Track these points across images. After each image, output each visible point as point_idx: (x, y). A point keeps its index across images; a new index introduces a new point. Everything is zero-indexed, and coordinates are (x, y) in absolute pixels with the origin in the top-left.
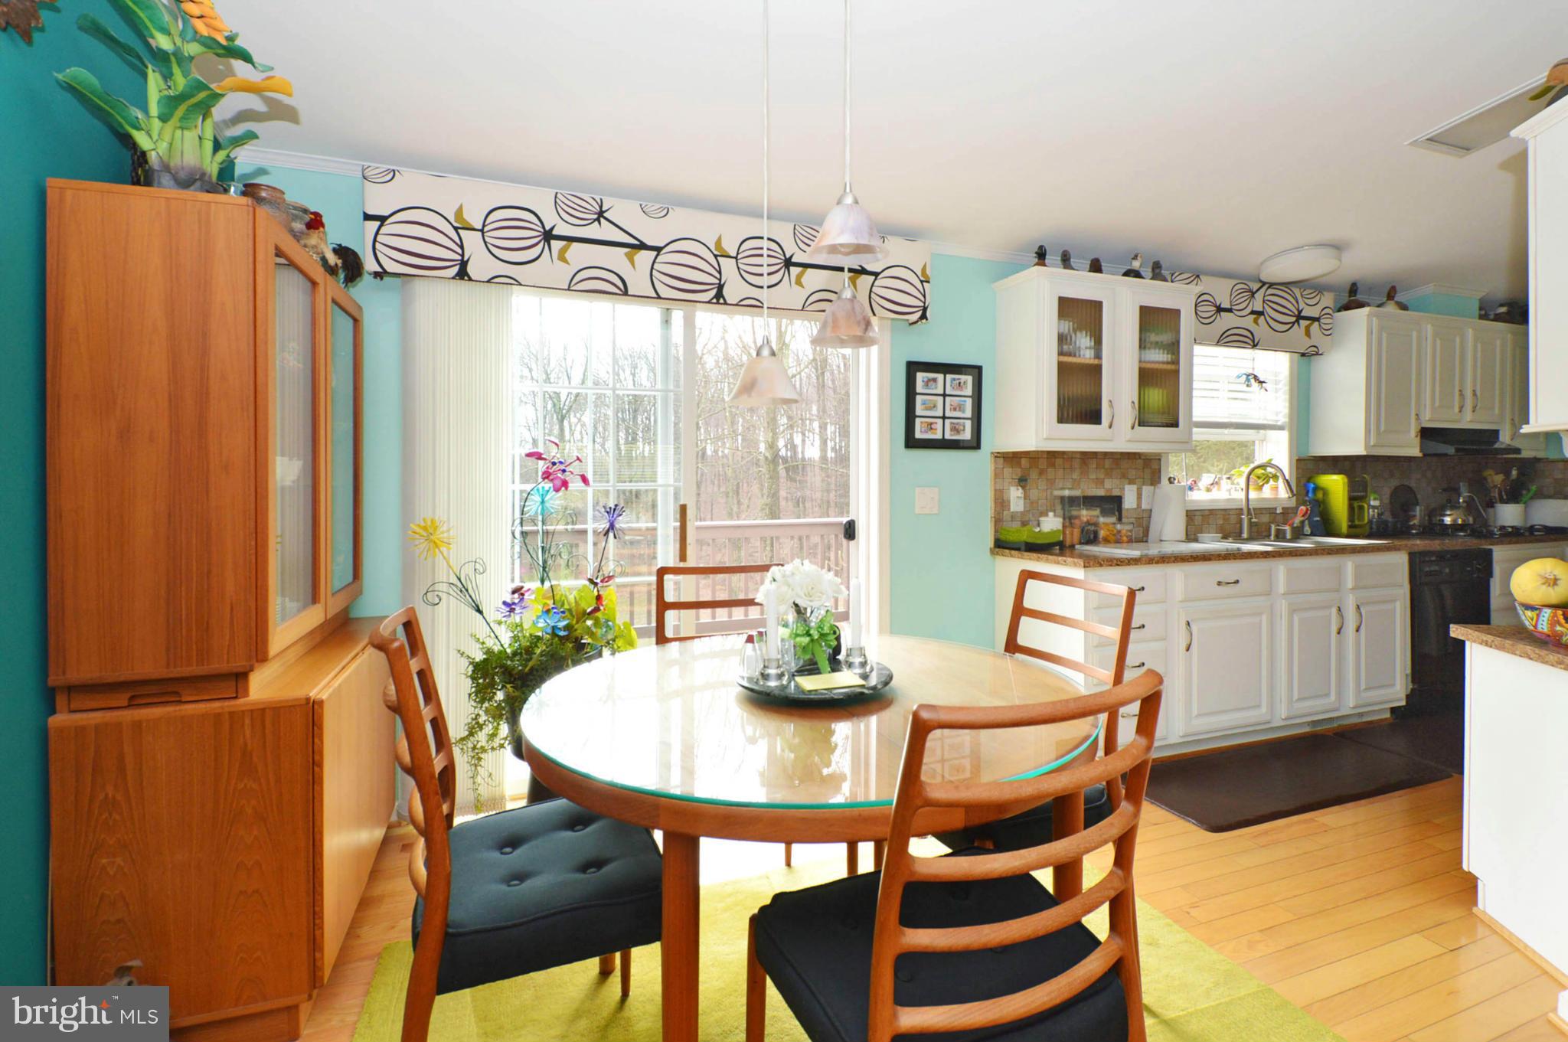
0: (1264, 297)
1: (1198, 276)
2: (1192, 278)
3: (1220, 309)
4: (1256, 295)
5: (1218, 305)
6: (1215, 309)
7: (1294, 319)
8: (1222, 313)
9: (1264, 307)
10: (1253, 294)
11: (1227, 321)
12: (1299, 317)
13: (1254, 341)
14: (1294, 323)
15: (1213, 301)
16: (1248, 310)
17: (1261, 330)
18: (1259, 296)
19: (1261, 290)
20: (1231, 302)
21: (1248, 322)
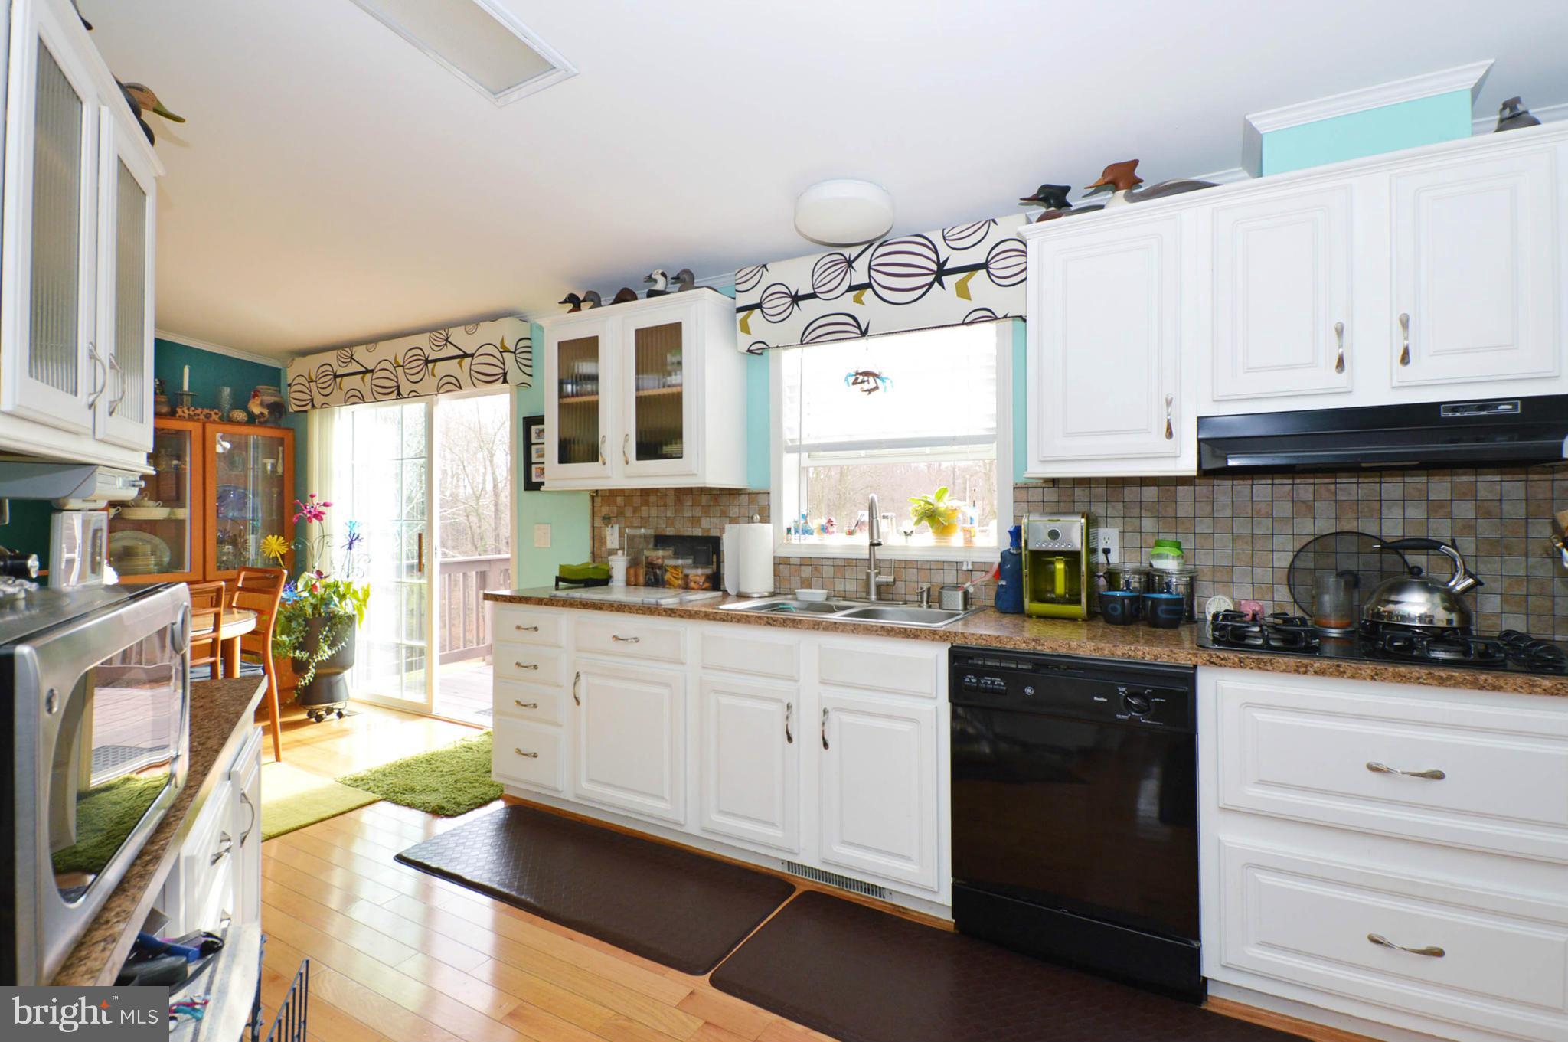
0: (871, 261)
1: (764, 266)
2: (757, 270)
3: (796, 299)
4: (854, 265)
5: (793, 293)
6: (790, 299)
7: (931, 278)
8: (800, 303)
9: (870, 276)
10: (850, 263)
11: (809, 310)
12: (941, 272)
13: (859, 327)
14: (931, 285)
15: (788, 292)
16: (845, 286)
17: (869, 308)
18: (861, 265)
19: (867, 252)
20: (813, 285)
21: (847, 303)
